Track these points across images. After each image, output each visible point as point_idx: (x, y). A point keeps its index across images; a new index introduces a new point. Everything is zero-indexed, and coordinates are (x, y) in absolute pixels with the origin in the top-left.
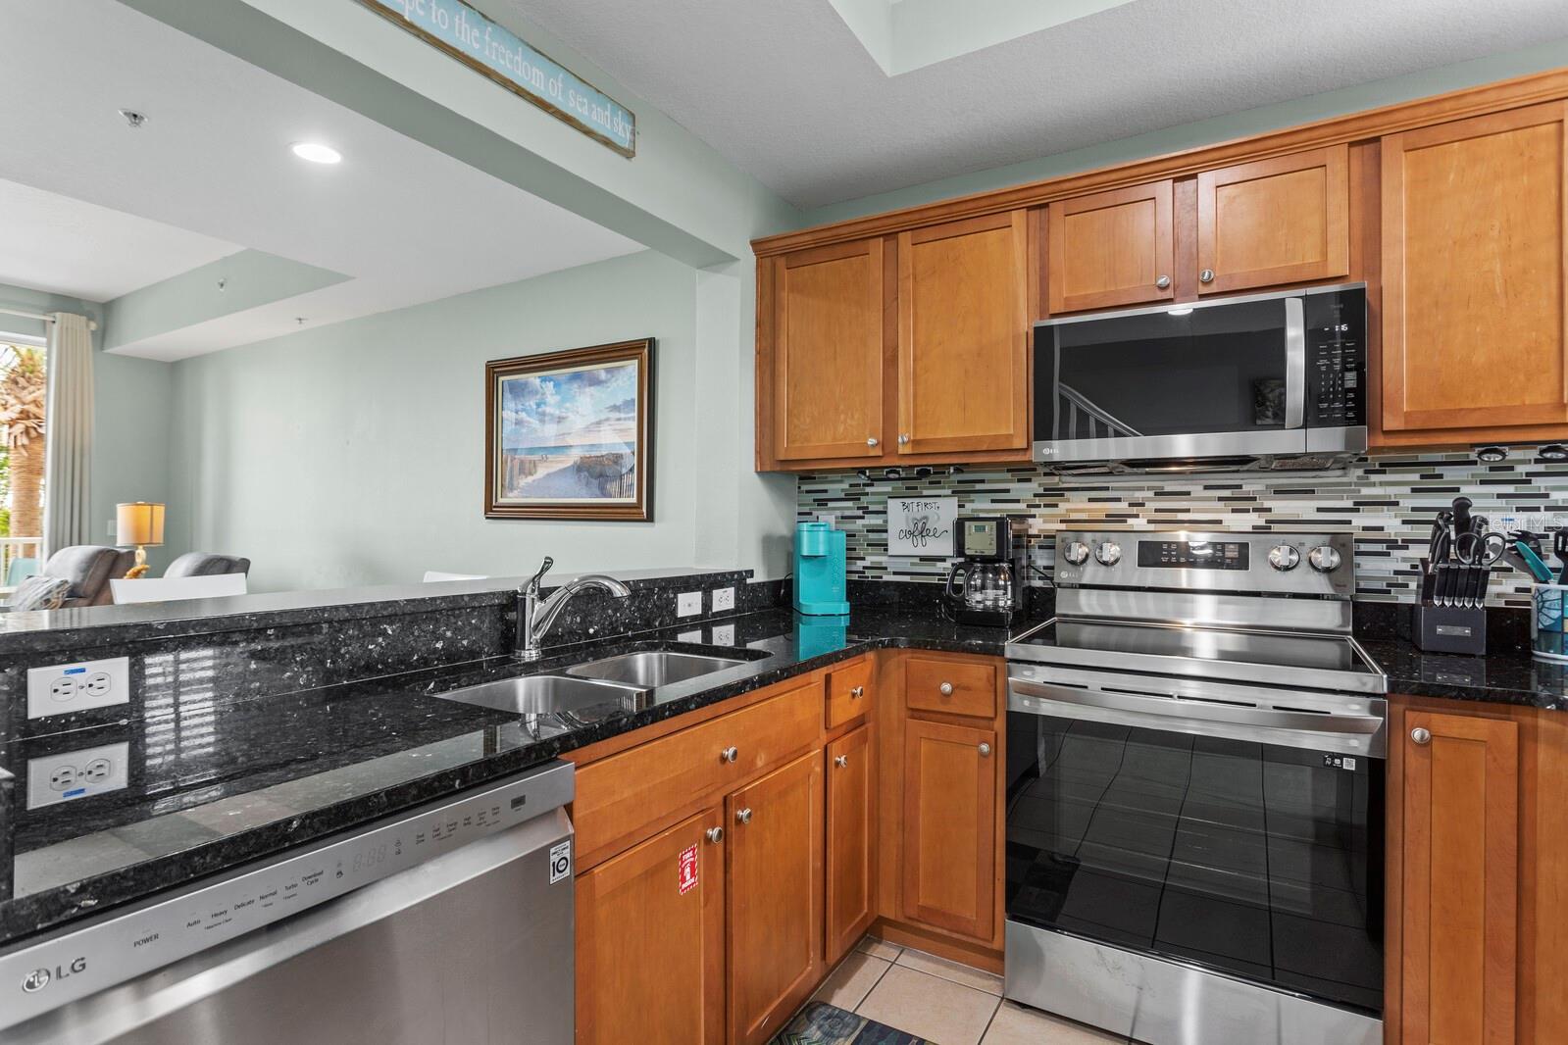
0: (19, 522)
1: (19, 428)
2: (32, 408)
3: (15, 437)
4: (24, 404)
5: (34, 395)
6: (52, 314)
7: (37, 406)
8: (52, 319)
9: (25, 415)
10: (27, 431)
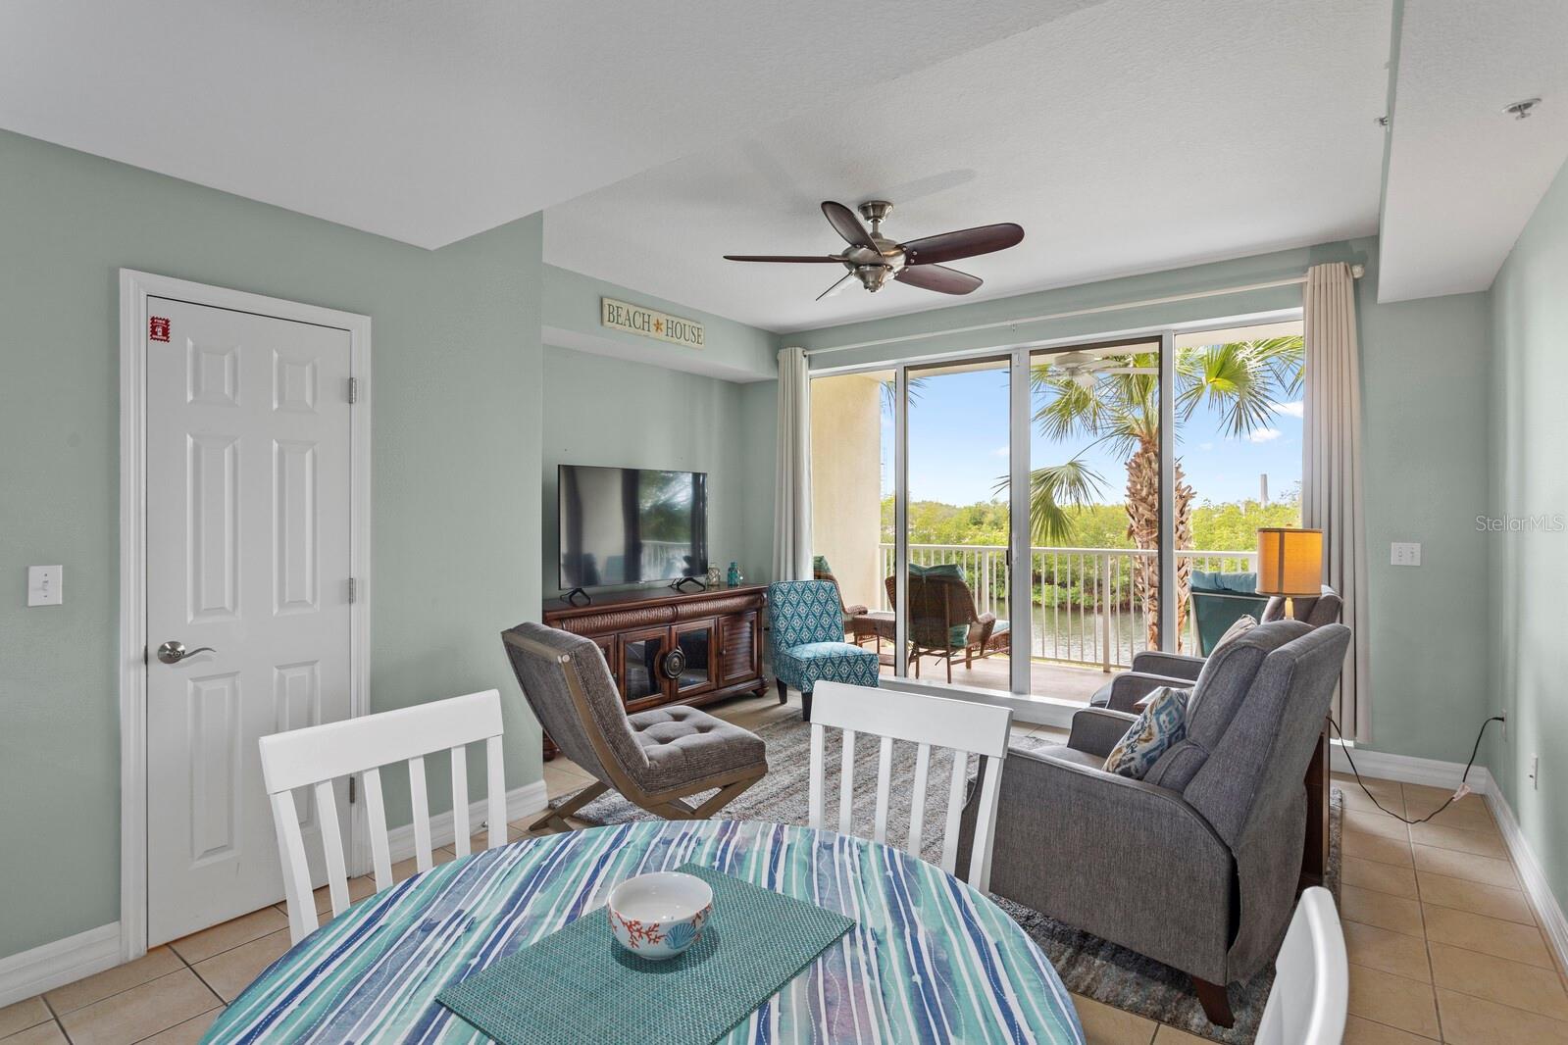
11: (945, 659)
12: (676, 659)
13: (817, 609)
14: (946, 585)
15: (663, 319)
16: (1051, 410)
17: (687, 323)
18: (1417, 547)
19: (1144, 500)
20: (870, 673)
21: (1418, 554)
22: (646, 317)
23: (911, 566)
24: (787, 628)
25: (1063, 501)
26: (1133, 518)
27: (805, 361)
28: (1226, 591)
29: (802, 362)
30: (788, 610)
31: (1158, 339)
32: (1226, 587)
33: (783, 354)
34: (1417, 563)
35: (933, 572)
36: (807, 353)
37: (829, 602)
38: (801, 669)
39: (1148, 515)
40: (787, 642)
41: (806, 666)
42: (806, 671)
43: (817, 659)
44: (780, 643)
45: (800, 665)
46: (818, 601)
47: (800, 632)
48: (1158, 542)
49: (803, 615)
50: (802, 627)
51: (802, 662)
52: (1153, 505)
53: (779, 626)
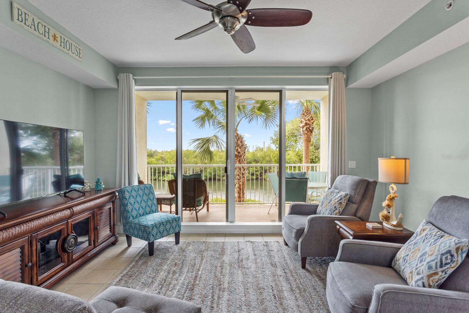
0: (305, 157)
1: (305, 128)
2: (308, 122)
3: (304, 131)
4: (306, 121)
5: (308, 117)
6: (331, 75)
7: (309, 121)
8: (331, 77)
9: (306, 124)
10: (307, 129)
11: (195, 211)
12: (72, 240)
13: (145, 198)
14: (197, 182)
15: (58, 35)
16: (197, 119)
17: (73, 43)
18: (355, 162)
20: (178, 225)
21: (355, 165)
22: (47, 30)
23: (183, 175)
24: (132, 209)
25: (213, 148)
27: (133, 81)
28: (294, 178)
29: (132, 81)
30: (132, 200)
31: (280, 91)
32: (295, 177)
33: (122, 76)
34: (355, 167)
35: (191, 177)
36: (135, 78)
37: (150, 194)
38: (149, 230)
39: (236, 153)
40: (133, 216)
41: (151, 229)
42: (152, 231)
43: (156, 224)
44: (129, 217)
45: (149, 228)
46: (145, 194)
47: (138, 211)
48: (239, 162)
49: (139, 202)
50: (139, 208)
51: (149, 227)
52: (237, 150)
53: (128, 209)
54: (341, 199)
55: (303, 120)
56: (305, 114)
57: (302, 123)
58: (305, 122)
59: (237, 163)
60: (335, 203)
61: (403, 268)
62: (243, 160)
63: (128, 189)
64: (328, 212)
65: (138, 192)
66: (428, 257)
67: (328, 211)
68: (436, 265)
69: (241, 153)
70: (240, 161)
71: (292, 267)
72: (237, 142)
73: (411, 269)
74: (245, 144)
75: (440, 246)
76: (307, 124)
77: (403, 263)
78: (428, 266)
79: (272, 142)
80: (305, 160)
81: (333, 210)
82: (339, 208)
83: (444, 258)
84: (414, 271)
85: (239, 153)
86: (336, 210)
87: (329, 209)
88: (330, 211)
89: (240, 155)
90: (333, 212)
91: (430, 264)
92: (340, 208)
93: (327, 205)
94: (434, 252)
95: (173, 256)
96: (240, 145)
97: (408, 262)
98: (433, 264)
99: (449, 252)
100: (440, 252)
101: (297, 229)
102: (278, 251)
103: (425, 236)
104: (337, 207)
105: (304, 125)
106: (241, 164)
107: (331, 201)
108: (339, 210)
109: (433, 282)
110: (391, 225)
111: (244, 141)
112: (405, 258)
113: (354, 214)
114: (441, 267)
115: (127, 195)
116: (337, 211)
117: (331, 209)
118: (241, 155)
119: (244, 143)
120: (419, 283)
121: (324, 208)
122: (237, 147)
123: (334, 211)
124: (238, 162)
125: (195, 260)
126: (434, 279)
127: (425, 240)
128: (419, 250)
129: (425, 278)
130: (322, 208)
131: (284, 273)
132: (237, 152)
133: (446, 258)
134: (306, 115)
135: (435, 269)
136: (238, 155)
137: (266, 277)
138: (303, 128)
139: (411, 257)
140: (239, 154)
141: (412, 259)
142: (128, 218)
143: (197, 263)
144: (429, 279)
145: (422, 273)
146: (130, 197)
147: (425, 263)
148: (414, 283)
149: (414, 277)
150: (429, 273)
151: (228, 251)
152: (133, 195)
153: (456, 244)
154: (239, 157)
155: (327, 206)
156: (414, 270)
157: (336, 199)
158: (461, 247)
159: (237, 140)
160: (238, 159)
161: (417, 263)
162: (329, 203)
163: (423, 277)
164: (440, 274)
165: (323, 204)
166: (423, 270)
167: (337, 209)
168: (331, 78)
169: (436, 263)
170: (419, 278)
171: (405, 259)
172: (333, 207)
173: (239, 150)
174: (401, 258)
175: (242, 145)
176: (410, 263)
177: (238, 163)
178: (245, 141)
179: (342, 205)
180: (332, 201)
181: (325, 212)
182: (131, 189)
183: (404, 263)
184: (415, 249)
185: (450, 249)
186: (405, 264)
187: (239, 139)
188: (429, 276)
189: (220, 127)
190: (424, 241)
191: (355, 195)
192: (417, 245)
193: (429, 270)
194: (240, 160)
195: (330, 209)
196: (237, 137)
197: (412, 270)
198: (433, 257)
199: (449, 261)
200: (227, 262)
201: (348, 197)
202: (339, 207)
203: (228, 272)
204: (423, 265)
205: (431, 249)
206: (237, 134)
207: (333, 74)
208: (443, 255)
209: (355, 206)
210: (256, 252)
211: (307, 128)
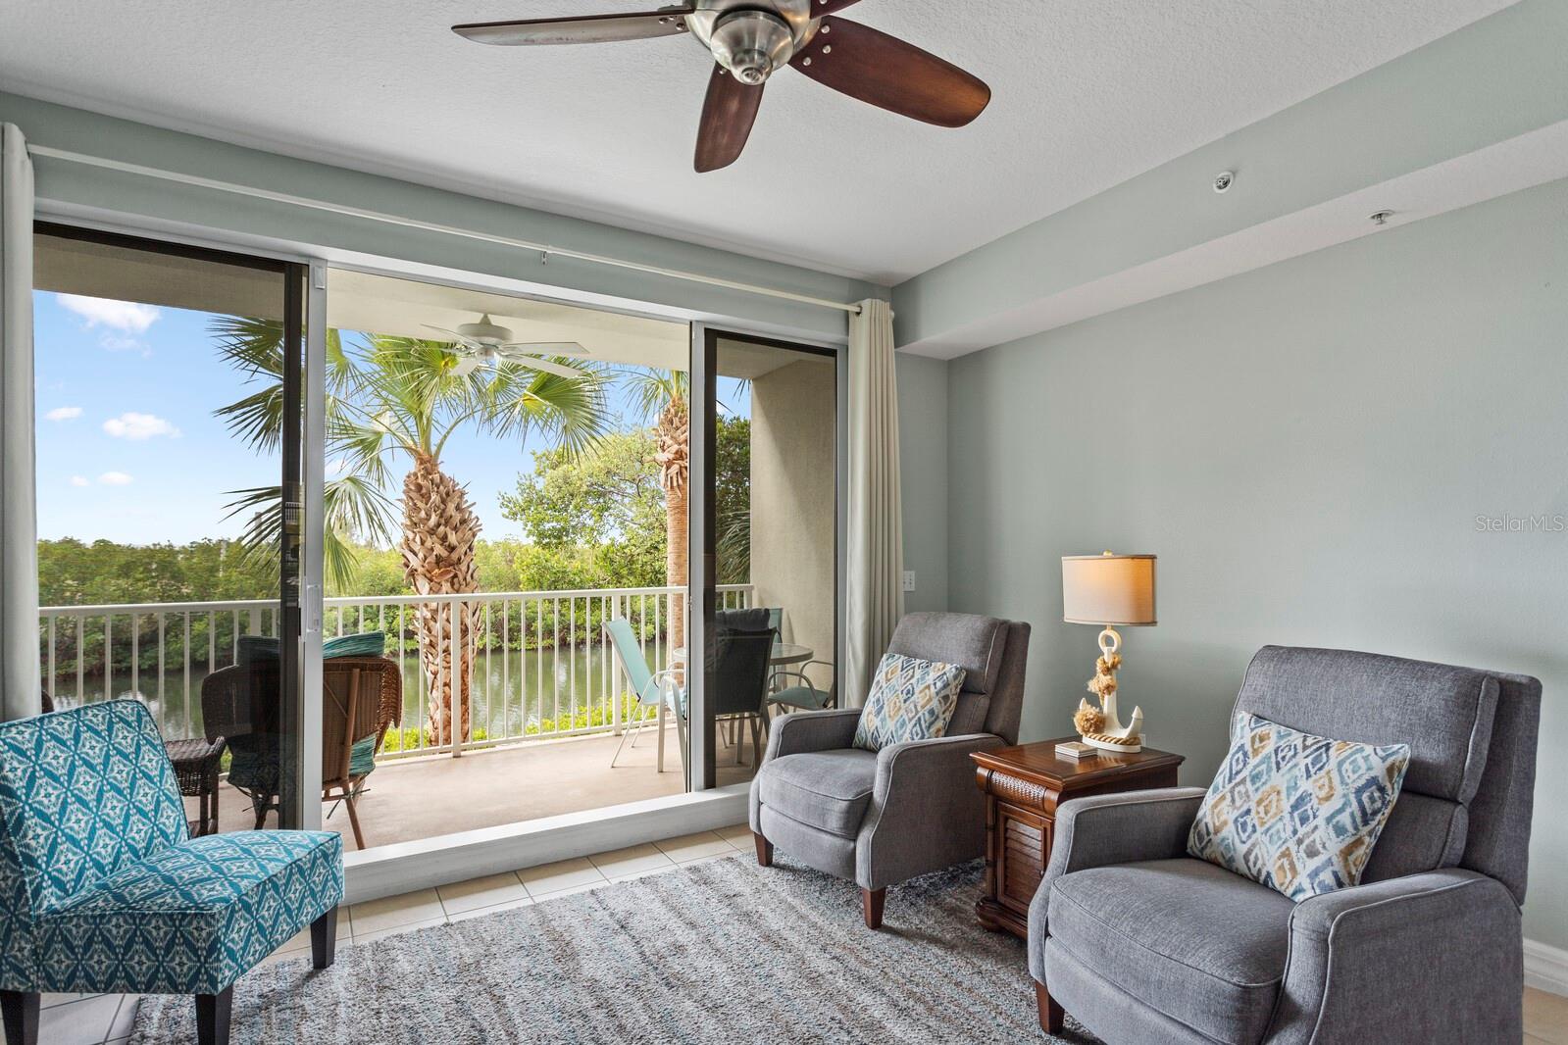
0: (676, 563)
1: (675, 468)
2: (684, 447)
3: (671, 478)
4: (679, 444)
6: (856, 304)
8: (858, 310)
9: (679, 455)
10: (680, 473)
18: (913, 573)
19: (432, 532)
20: (334, 875)
21: (914, 581)
24: (54, 844)
26: (415, 554)
28: (733, 632)
30: (47, 796)
32: (734, 627)
36: (40, 151)
37: (143, 748)
38: (210, 934)
39: (439, 550)
40: (58, 883)
41: (224, 922)
42: (225, 934)
43: (247, 894)
44: (36, 892)
45: (208, 924)
46: (119, 752)
47: (89, 846)
48: (452, 584)
49: (91, 798)
50: (93, 830)
51: (212, 916)
52: (444, 538)
53: (27, 846)
54: (946, 686)
55: (669, 442)
56: (676, 421)
57: (664, 451)
58: (675, 447)
59: (444, 589)
60: (930, 700)
61: (1242, 849)
62: (469, 578)
63: (19, 737)
64: (908, 731)
65: (76, 745)
66: (1319, 804)
67: (910, 726)
68: (1354, 821)
69: (458, 550)
70: (456, 580)
71: (841, 935)
72: (442, 506)
73: (1280, 847)
74: (473, 516)
75: (1340, 771)
76: (681, 456)
77: (1238, 834)
78: (1334, 826)
79: (506, 511)
80: (677, 574)
81: (925, 722)
82: (944, 713)
83: (1365, 797)
84: (1293, 848)
85: (452, 549)
86: (935, 720)
87: (910, 720)
88: (915, 725)
89: (455, 556)
90: (929, 728)
91: (1338, 822)
92: (947, 714)
93: (900, 708)
94: (1331, 788)
95: (342, 1029)
96: (457, 517)
97: (1260, 830)
98: (1345, 819)
99: (1373, 781)
100: (1350, 785)
101: (850, 798)
102: (758, 891)
103: (1276, 755)
104: (936, 711)
105: (671, 456)
106: (458, 592)
107: (910, 693)
108: (945, 719)
109: (1355, 865)
110: (1115, 743)
111: (469, 507)
112: (1241, 820)
113: (982, 726)
114: (1366, 823)
115: (13, 770)
116: (940, 724)
117: (919, 719)
118: (459, 559)
119: (471, 512)
120: (1322, 876)
121: (888, 719)
122: (442, 528)
123: (931, 724)
124: (446, 586)
125: (464, 1012)
126: (1356, 859)
127: (1282, 764)
128: (1278, 793)
129: (1335, 860)
130: (883, 720)
131: (834, 962)
132: (441, 545)
133: (1372, 799)
134: (679, 424)
135: (1354, 832)
136: (449, 556)
137: (790, 992)
138: (668, 468)
139: (1262, 815)
140: (451, 552)
141: (1268, 820)
142: (29, 894)
143: (485, 1025)
144: (1346, 860)
145: (1324, 847)
146: (32, 779)
147: (1320, 821)
148: (1308, 880)
149: (1299, 866)
150: (1342, 846)
151: (583, 938)
152: (49, 764)
153: (1384, 759)
154: (452, 565)
155: (902, 712)
156: (1292, 845)
157: (928, 687)
158: (1397, 764)
159: (443, 501)
160: (449, 572)
161: (1294, 826)
162: (905, 701)
163: (1330, 859)
164: (1367, 840)
165: (882, 707)
166: (1324, 840)
167: (937, 717)
168: (858, 314)
169: (1352, 815)
170: (1320, 864)
171: (1244, 825)
172: (926, 713)
173: (453, 538)
174: (1225, 823)
175: (463, 522)
176: (1268, 829)
177: (450, 590)
178: (474, 504)
179: (951, 704)
180: (917, 691)
181: (896, 731)
182: (32, 734)
183: (1244, 837)
184: (1263, 792)
185: (1373, 774)
186: (1249, 837)
187: (448, 494)
188: (1347, 852)
189: (349, 446)
190: (1278, 768)
191: (982, 667)
192: (1263, 780)
193: (1342, 837)
194: (456, 576)
195: (916, 718)
196: (441, 487)
197: (1288, 849)
198: (1336, 803)
199: (1378, 804)
200: (610, 979)
201: (963, 675)
202: (943, 709)
203: (644, 1019)
204: (1316, 827)
205: (1319, 784)
206: (441, 478)
207: (866, 303)
208: (1359, 791)
209: (983, 702)
210: (689, 915)
211: (681, 467)
